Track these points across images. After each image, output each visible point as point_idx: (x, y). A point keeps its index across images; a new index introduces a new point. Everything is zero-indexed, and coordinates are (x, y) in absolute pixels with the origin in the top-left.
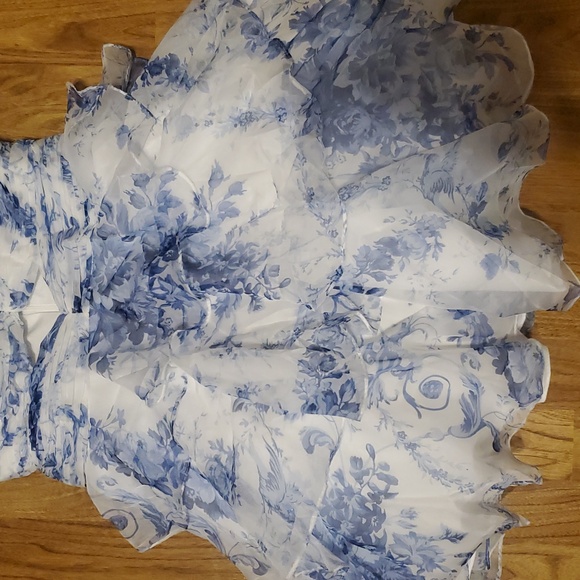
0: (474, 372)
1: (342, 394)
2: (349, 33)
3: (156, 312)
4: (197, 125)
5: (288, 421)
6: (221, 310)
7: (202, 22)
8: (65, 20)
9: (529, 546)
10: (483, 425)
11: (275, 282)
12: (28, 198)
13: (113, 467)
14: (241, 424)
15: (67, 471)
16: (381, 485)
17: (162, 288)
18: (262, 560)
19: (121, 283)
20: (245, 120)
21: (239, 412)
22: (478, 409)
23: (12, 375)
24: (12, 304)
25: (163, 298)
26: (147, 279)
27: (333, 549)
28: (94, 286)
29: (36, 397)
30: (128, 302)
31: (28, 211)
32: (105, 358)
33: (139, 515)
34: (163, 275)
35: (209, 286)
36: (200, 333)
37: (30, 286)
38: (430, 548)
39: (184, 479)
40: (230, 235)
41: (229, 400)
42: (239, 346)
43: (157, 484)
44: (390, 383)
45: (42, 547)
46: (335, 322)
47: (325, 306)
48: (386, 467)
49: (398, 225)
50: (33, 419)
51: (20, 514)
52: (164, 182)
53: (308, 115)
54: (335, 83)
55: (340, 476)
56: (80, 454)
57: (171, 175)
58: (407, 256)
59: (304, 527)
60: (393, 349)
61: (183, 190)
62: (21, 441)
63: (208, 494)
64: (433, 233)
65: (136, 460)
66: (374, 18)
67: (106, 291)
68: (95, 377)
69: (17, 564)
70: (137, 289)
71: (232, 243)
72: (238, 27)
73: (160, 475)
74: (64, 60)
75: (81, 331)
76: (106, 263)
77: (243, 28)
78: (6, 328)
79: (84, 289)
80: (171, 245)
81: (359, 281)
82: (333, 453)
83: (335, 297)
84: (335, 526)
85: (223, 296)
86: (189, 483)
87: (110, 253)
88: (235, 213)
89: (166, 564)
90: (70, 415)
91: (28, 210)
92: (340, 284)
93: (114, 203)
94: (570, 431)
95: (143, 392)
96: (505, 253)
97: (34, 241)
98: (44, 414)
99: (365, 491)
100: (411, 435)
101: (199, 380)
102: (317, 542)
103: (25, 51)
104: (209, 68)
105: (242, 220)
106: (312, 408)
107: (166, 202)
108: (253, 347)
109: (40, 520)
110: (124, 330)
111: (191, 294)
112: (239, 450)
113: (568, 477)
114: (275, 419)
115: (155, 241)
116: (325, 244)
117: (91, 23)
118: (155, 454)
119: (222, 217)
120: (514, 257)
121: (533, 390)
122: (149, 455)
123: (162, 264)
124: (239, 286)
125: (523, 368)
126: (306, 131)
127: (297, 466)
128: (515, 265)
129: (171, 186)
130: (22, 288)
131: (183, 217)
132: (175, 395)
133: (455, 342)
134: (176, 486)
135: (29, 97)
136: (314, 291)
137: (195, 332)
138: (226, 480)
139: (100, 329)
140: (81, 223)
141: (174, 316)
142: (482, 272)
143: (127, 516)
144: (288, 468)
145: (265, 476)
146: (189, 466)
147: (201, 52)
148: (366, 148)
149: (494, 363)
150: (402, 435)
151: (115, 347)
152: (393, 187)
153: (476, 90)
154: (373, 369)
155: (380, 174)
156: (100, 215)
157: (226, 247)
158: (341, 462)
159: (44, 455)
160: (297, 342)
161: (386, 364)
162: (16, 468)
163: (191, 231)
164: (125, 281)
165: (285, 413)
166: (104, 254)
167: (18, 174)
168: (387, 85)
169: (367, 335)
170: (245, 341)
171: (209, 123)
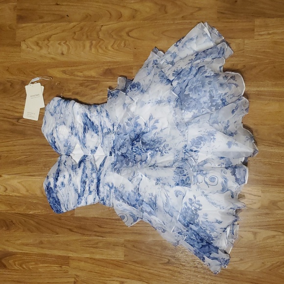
0: (225, 175)
1: (186, 180)
2: (189, 78)
3: (133, 156)
4: (146, 103)
5: (171, 188)
6: (152, 156)
7: (147, 71)
8: (106, 68)
9: (247, 229)
10: (228, 190)
11: (167, 149)
12: (97, 123)
13: (121, 201)
14: (158, 189)
15: (107, 202)
16: (198, 206)
17: (135, 150)
18: (164, 228)
19: (123, 148)
20: (159, 102)
22: (227, 185)
23: (92, 174)
24: (91, 153)
25: (135, 152)
26: (131, 147)
27: (184, 225)
28: (115, 148)
29: (99, 180)
30: (125, 153)
31: (97, 127)
32: (119, 169)
33: (128, 215)
34: (136, 146)
35: (149, 149)
36: (146, 163)
37: (96, 148)
38: (212, 225)
39: (142, 204)
40: (155, 134)
41: (154, 182)
42: (157, 166)
43: (134, 206)
44: (200, 178)
46: (184, 160)
47: (182, 156)
48: (199, 201)
49: (202, 133)
50: (98, 187)
52: (136, 119)
53: (177, 102)
54: (185, 93)
55: (186, 204)
56: (111, 197)
57: (138, 117)
58: (205, 141)
59: (176, 218)
60: (201, 168)
61: (141, 121)
62: (94, 193)
63: (149, 209)
64: (213, 135)
65: (128, 199)
66: (196, 74)
67: (119, 150)
68: (116, 175)
70: (128, 150)
71: (155, 137)
72: (158, 75)
73: (135, 203)
74: (106, 80)
75: (112, 161)
76: (119, 142)
77: (159, 75)
78: (90, 160)
80: (138, 137)
81: (192, 148)
82: (183, 197)
83: (184, 153)
84: (185, 218)
85: (153, 152)
86: (143, 206)
87: (120, 139)
88: (156, 128)
89: (135, 231)
90: (109, 186)
92: (186, 149)
93: (122, 125)
94: (260, 193)
96: (234, 141)
97: (98, 135)
98: (101, 185)
99: (193, 208)
100: (206, 192)
101: (146, 176)
102: (180, 223)
103: (94, 77)
104: (149, 87)
105: (158, 130)
106: (178, 184)
107: (137, 125)
108: (161, 167)
110: (124, 161)
111: (144, 151)
112: (157, 196)
113: (259, 208)
115: (133, 136)
116: (182, 138)
117: (114, 69)
118: (133, 197)
119: (153, 129)
120: (236, 142)
121: (243, 180)
123: (135, 143)
124: (157, 149)
125: (240, 174)
126: (176, 106)
127: (173, 201)
128: (237, 144)
129: (138, 120)
130: (94, 148)
131: (141, 129)
132: (139, 180)
133: (220, 166)
134: (139, 206)
135: (95, 91)
136: (178, 152)
137: (144, 162)
138: (153, 204)
139: (117, 161)
140: (112, 130)
141: (138, 157)
142: (227, 146)
143: (125, 215)
144: (171, 201)
145: (165, 203)
146: (143, 201)
147: (147, 82)
148: (194, 111)
149: (231, 172)
150: (203, 192)
151: (121, 166)
152: (201, 123)
153: (225, 94)
154: (195, 174)
155: (197, 119)
156: (118, 128)
157: (153, 138)
158: (186, 200)
159: (101, 197)
160: (173, 166)
161: (199, 172)
162: (92, 201)
163: (144, 133)
164: (125, 147)
165: (170, 186)
166: (118, 139)
168: (200, 93)
169: (194, 164)
170: (159, 165)
171: (149, 103)
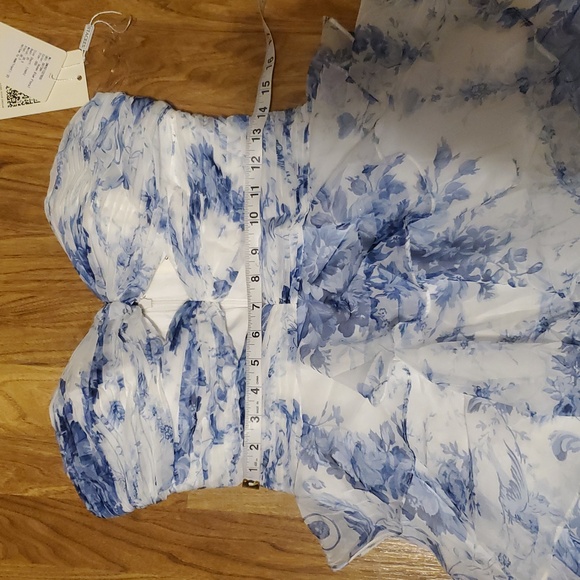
3: (369, 302)
4: (423, 100)
5: (536, 425)
11: (522, 267)
14: (478, 426)
17: (381, 277)
20: (478, 92)
21: (474, 413)
24: (214, 294)
26: (365, 267)
28: (305, 275)
32: (317, 351)
35: (438, 274)
36: (421, 325)
37: (234, 275)
40: (459, 219)
41: (464, 399)
43: (372, 490)
45: (274, 546)
51: (249, 509)
52: (390, 166)
53: (556, 84)
59: (549, 538)
63: (431, 505)
67: (316, 281)
69: (245, 562)
71: (462, 228)
73: (378, 482)
75: (290, 322)
76: (318, 251)
78: (209, 319)
79: (294, 279)
87: (322, 242)
88: (465, 195)
91: (241, 194)
93: (333, 192)
95: (366, 390)
97: (242, 226)
105: (472, 203)
106: (566, 410)
109: (271, 516)
111: (414, 283)
112: (476, 455)
114: (520, 422)
119: (449, 200)
122: (367, 457)
123: (385, 250)
124: (476, 272)
129: (396, 170)
131: (405, 203)
134: (396, 497)
136: (570, 277)
137: (414, 324)
138: (462, 487)
144: (534, 476)
145: (507, 484)
151: (325, 339)
156: (314, 202)
157: (454, 234)
162: (228, 465)
164: (339, 270)
165: (532, 415)
166: (316, 242)
167: (236, 156)
170: (478, 333)
171: (436, 98)
